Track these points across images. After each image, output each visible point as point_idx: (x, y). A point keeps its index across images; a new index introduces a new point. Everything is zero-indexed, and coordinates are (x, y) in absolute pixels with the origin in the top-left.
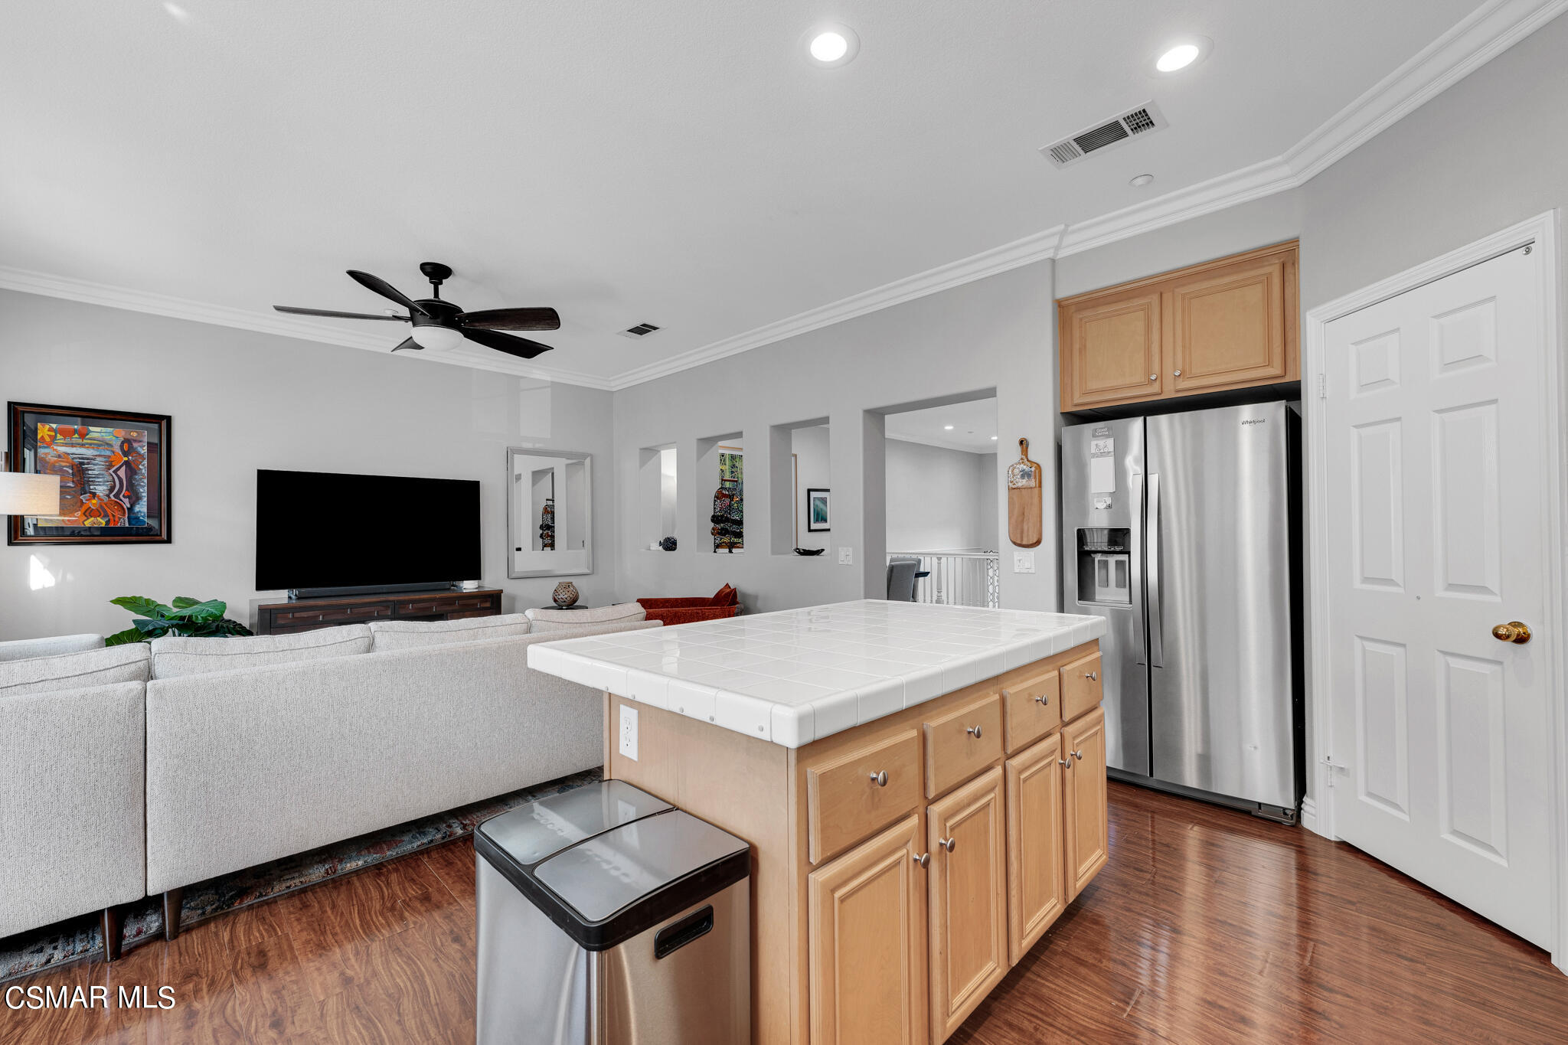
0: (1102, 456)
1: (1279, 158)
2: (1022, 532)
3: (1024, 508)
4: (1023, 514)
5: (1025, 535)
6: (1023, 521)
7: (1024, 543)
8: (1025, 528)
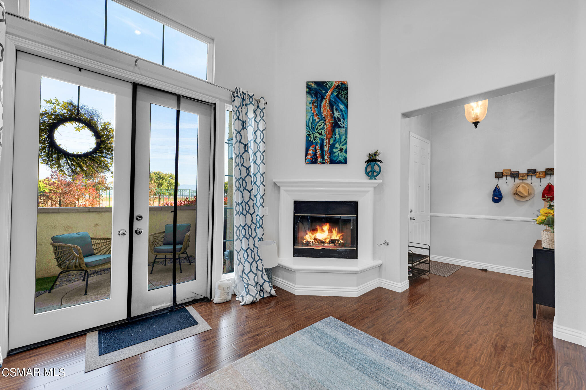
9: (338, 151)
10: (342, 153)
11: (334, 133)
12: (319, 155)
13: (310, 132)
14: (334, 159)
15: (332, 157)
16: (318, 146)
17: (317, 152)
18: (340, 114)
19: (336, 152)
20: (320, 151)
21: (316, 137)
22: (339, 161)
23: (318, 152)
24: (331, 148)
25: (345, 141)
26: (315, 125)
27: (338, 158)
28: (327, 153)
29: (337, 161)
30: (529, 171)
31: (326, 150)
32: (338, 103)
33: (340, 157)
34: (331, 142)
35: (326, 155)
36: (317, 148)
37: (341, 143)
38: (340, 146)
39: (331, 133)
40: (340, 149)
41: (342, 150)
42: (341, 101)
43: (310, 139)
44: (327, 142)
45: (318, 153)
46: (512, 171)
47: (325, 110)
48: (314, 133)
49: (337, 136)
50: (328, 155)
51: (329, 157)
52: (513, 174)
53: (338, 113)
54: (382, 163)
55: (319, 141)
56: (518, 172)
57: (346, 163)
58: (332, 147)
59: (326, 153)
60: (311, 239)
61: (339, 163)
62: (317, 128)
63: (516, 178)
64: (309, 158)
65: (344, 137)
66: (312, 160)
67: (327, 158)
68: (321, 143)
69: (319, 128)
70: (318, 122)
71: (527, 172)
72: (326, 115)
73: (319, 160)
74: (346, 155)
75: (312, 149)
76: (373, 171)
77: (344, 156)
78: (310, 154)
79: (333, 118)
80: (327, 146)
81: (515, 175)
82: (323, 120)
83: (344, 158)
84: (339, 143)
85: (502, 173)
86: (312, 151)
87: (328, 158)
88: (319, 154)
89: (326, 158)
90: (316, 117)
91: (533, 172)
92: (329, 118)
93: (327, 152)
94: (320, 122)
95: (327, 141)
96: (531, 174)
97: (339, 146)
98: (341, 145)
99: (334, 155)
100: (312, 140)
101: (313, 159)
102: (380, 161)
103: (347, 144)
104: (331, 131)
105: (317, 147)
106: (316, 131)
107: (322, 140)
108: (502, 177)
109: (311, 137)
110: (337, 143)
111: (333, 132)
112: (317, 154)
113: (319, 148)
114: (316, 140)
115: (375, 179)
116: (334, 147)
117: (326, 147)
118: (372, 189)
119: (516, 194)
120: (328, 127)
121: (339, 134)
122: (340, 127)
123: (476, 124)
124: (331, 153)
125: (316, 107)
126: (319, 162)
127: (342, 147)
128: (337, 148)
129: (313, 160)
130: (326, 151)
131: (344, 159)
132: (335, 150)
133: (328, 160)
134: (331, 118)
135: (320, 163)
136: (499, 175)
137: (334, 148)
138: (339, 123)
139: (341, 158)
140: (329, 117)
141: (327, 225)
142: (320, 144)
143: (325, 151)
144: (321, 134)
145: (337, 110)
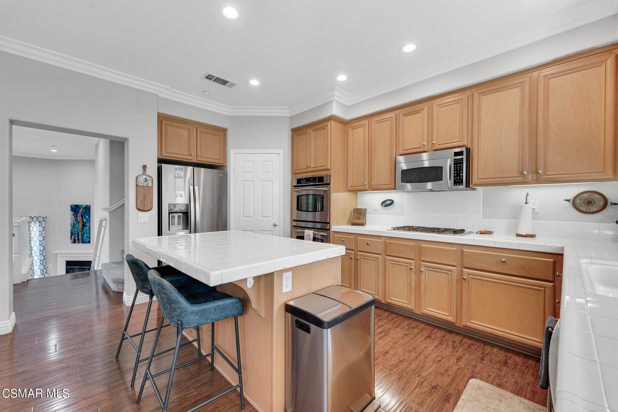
0: (179, 178)
1: (229, 107)
2: (144, 205)
3: (145, 195)
4: (145, 197)
5: (146, 206)
6: (145, 200)
7: (146, 209)
8: (146, 203)
10: (87, 238)
11: (84, 229)
13: (72, 229)
14: (84, 241)
16: (76, 235)
18: (86, 220)
21: (75, 231)
26: (74, 225)
31: (80, 237)
33: (87, 240)
34: (82, 233)
39: (82, 229)
42: (87, 214)
43: (72, 232)
45: (76, 238)
47: (79, 218)
48: (74, 229)
57: (90, 243)
58: (83, 235)
61: (87, 242)
62: (76, 227)
64: (72, 241)
65: (88, 231)
68: (78, 234)
70: (76, 224)
78: (73, 239)
79: (83, 222)
80: (80, 235)
82: (78, 223)
83: (89, 240)
84: (86, 234)
86: (73, 237)
89: (80, 240)
90: (75, 221)
95: (80, 232)
99: (84, 239)
103: (90, 234)
107: (78, 232)
120: (81, 226)
121: (86, 230)
122: (86, 226)
124: (82, 238)
125: (75, 217)
126: (77, 242)
127: (88, 235)
128: (85, 236)
129: (74, 241)
132: (84, 237)
138: (86, 224)
140: (81, 221)
144: (77, 229)
145: (85, 218)
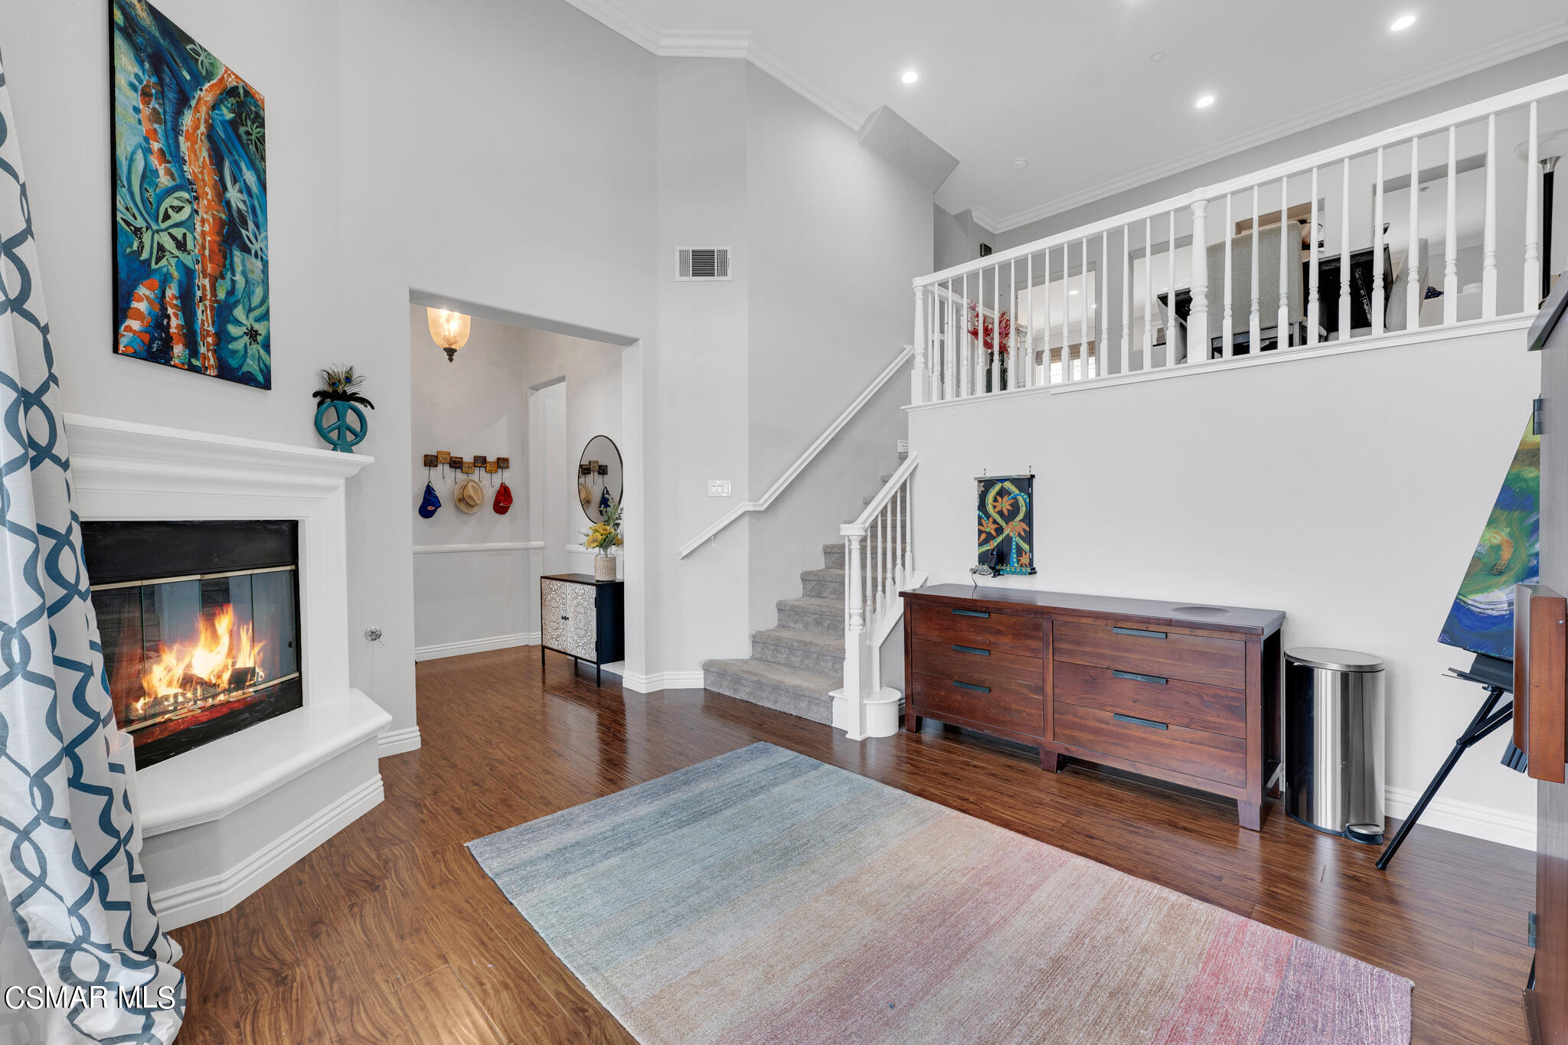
9: (241, 337)
10: (255, 346)
11: (228, 262)
12: (175, 331)
13: (136, 219)
14: (234, 363)
15: (224, 353)
16: (172, 291)
17: (168, 317)
18: (244, 202)
19: (236, 339)
20: (180, 314)
21: (161, 248)
22: (248, 372)
23: (172, 315)
24: (219, 316)
25: (263, 309)
26: (157, 195)
27: (245, 361)
28: (208, 331)
29: (240, 373)
30: (476, 458)
31: (203, 316)
32: (239, 156)
33: (249, 361)
34: (222, 295)
35: (204, 338)
36: (167, 299)
37: (250, 310)
38: (247, 317)
39: (219, 257)
40: (250, 331)
41: (256, 336)
42: (247, 154)
43: (135, 248)
44: (204, 286)
45: (174, 322)
46: (452, 455)
47: (197, 159)
48: (155, 227)
49: (238, 278)
50: (210, 340)
51: (215, 352)
52: (454, 462)
53: (239, 195)
54: (373, 408)
55: (176, 274)
56: (462, 458)
57: (267, 385)
58: (223, 313)
59: (202, 329)
60: (170, 684)
61: (247, 380)
62: (167, 217)
63: (457, 470)
64: (134, 332)
65: (258, 292)
66: (147, 342)
67: (208, 350)
68: (185, 285)
69: (176, 218)
70: (169, 192)
71: (473, 461)
72: (197, 176)
73: (178, 350)
74: (267, 356)
75: (147, 297)
76: (342, 427)
77: (263, 361)
78: (138, 315)
79: (223, 204)
80: (207, 303)
81: (456, 464)
82: (189, 194)
83: (262, 365)
84: (244, 307)
85: (437, 457)
86: (145, 301)
87: (210, 354)
88: (178, 327)
89: (203, 350)
90: (160, 165)
91: (481, 461)
92: (210, 197)
93: (206, 327)
94: (177, 194)
95: (206, 282)
96: (480, 465)
97: (245, 317)
98: (252, 315)
99: (230, 346)
100: (145, 256)
101: (152, 340)
102: (364, 401)
103: (268, 320)
104: (217, 250)
105: (169, 293)
106: (164, 226)
107: (189, 273)
108: (436, 466)
109: (141, 242)
110: (240, 308)
111: (225, 258)
112: (168, 323)
113: (175, 302)
114: (163, 262)
115: (351, 451)
116: (229, 316)
117: (201, 307)
118: (342, 482)
119: (462, 500)
120: (207, 228)
121: (244, 274)
122: (246, 250)
123: (450, 352)
124: (222, 337)
125: (156, 116)
126: (177, 361)
127: (257, 326)
128: (238, 323)
129: (155, 347)
130: (203, 321)
131: (261, 370)
132: (233, 330)
133: (212, 362)
134: (215, 199)
135: (183, 364)
136: (431, 461)
137: (229, 322)
138: (244, 232)
139: (251, 366)
140: (207, 189)
141: (227, 612)
142: (180, 286)
143: (200, 322)
144: (181, 245)
145: (235, 181)
